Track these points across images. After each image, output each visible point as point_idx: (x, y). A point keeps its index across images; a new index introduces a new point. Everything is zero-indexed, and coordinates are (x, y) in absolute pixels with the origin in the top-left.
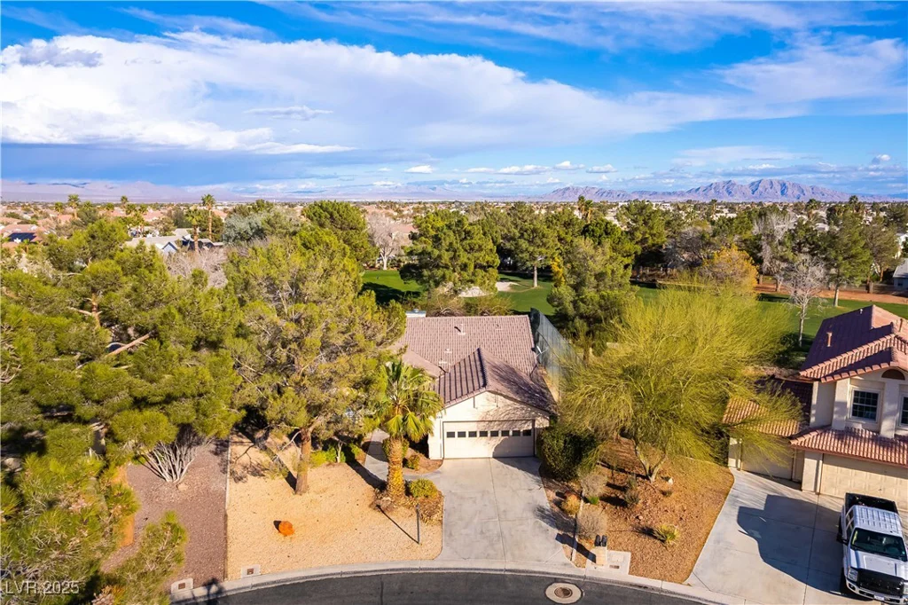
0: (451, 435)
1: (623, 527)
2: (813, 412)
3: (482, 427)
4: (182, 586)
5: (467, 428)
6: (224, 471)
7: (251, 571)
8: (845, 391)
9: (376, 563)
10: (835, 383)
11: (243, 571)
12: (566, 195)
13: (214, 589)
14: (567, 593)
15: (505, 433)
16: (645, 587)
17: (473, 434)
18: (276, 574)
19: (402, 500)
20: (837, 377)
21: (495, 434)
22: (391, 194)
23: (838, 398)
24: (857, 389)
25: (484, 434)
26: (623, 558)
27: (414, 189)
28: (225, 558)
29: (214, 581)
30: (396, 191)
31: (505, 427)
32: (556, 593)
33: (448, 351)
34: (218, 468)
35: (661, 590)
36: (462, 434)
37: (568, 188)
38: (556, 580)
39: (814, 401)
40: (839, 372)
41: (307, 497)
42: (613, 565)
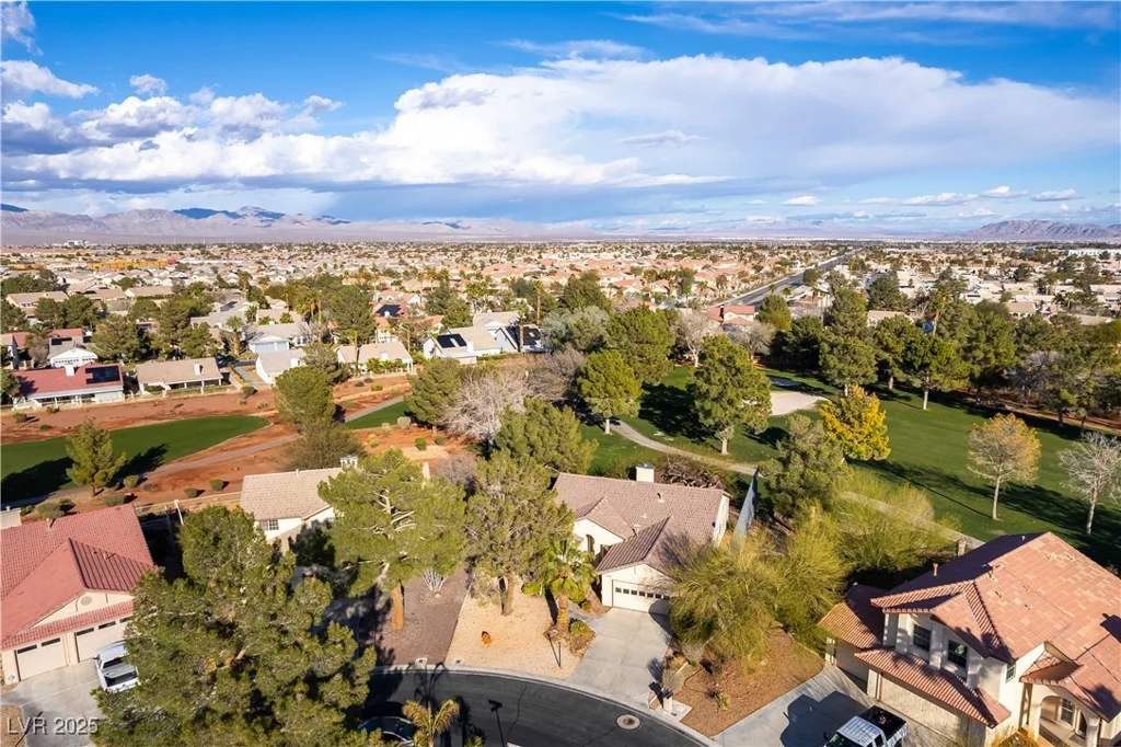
0: (618, 590)
1: (701, 689)
2: (886, 632)
3: (641, 589)
4: (421, 661)
5: (631, 588)
6: (467, 588)
7: (458, 662)
8: (907, 622)
9: (529, 674)
10: (897, 615)
11: (455, 660)
12: (1003, 231)
13: (440, 668)
14: (631, 722)
15: (658, 596)
16: (684, 733)
17: (634, 593)
18: (471, 666)
19: (565, 634)
20: (899, 611)
21: (650, 595)
22: (766, 230)
23: (900, 626)
24: (916, 623)
25: (642, 594)
26: (684, 709)
27: (795, 225)
28: (448, 650)
29: (441, 663)
30: (774, 227)
31: (658, 592)
32: (624, 721)
33: (645, 516)
34: (465, 584)
35: (693, 738)
36: (626, 591)
37: (1006, 223)
38: (630, 713)
39: (886, 624)
40: (902, 606)
41: (509, 618)
42: (672, 713)
